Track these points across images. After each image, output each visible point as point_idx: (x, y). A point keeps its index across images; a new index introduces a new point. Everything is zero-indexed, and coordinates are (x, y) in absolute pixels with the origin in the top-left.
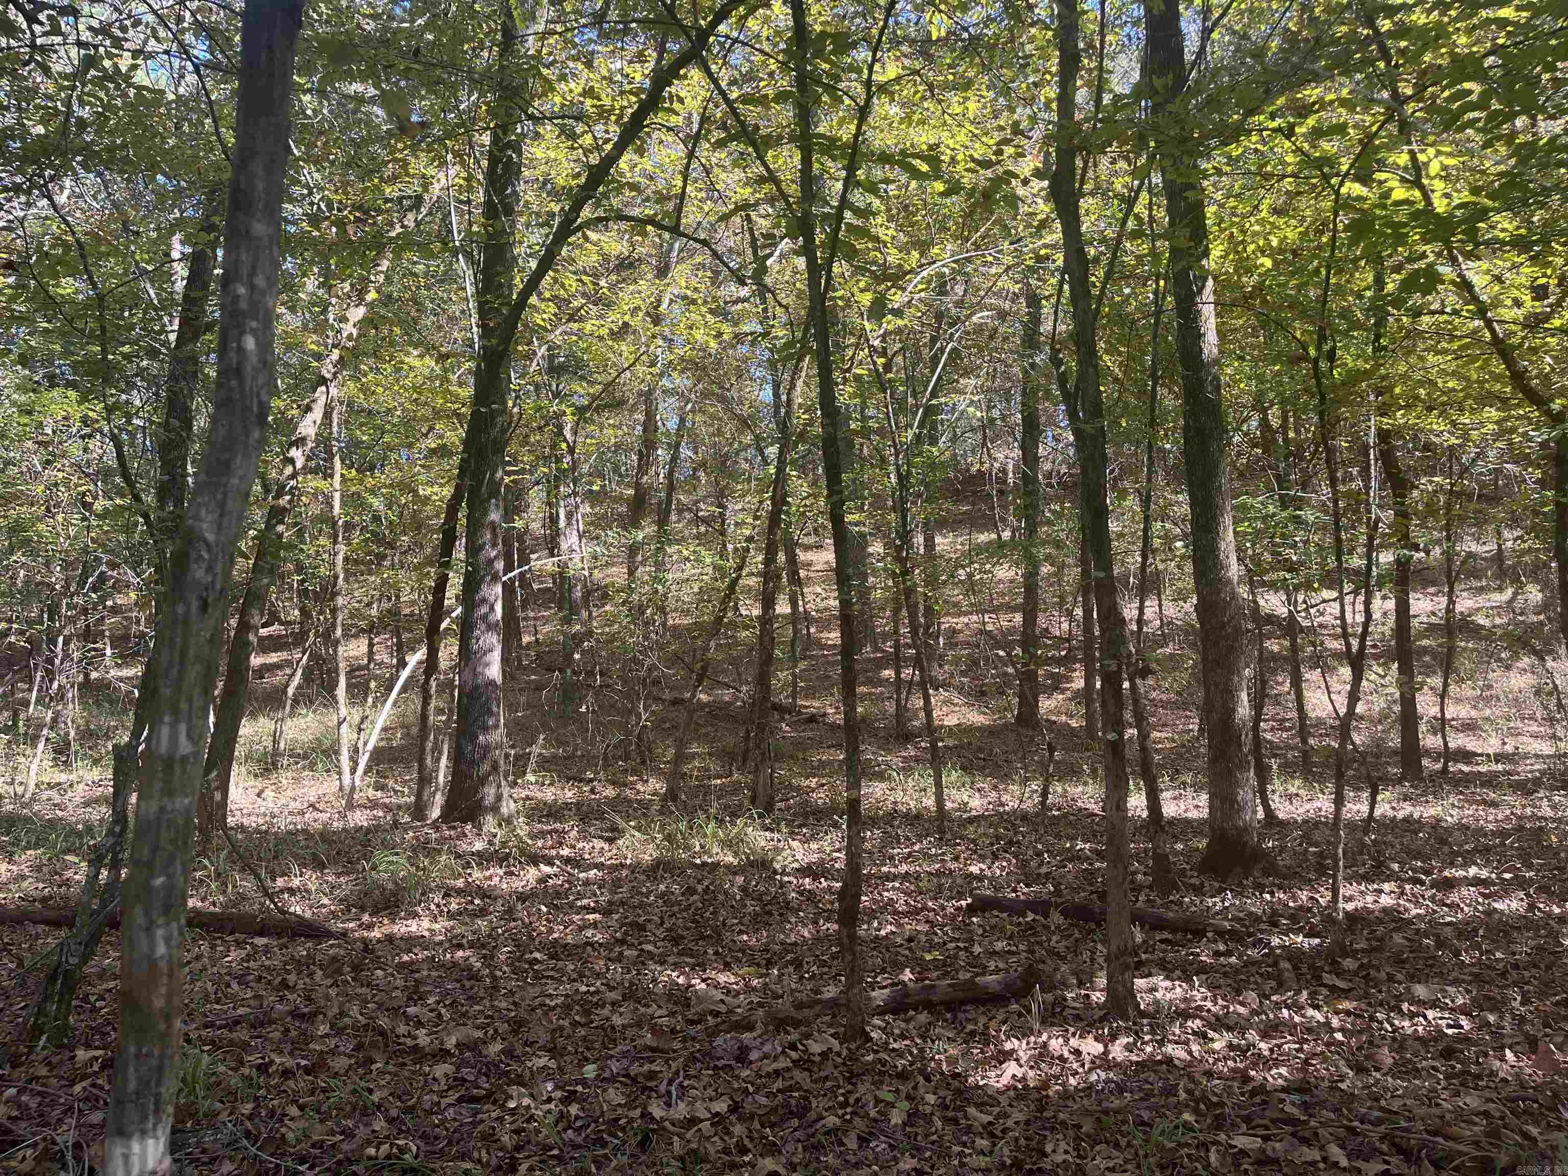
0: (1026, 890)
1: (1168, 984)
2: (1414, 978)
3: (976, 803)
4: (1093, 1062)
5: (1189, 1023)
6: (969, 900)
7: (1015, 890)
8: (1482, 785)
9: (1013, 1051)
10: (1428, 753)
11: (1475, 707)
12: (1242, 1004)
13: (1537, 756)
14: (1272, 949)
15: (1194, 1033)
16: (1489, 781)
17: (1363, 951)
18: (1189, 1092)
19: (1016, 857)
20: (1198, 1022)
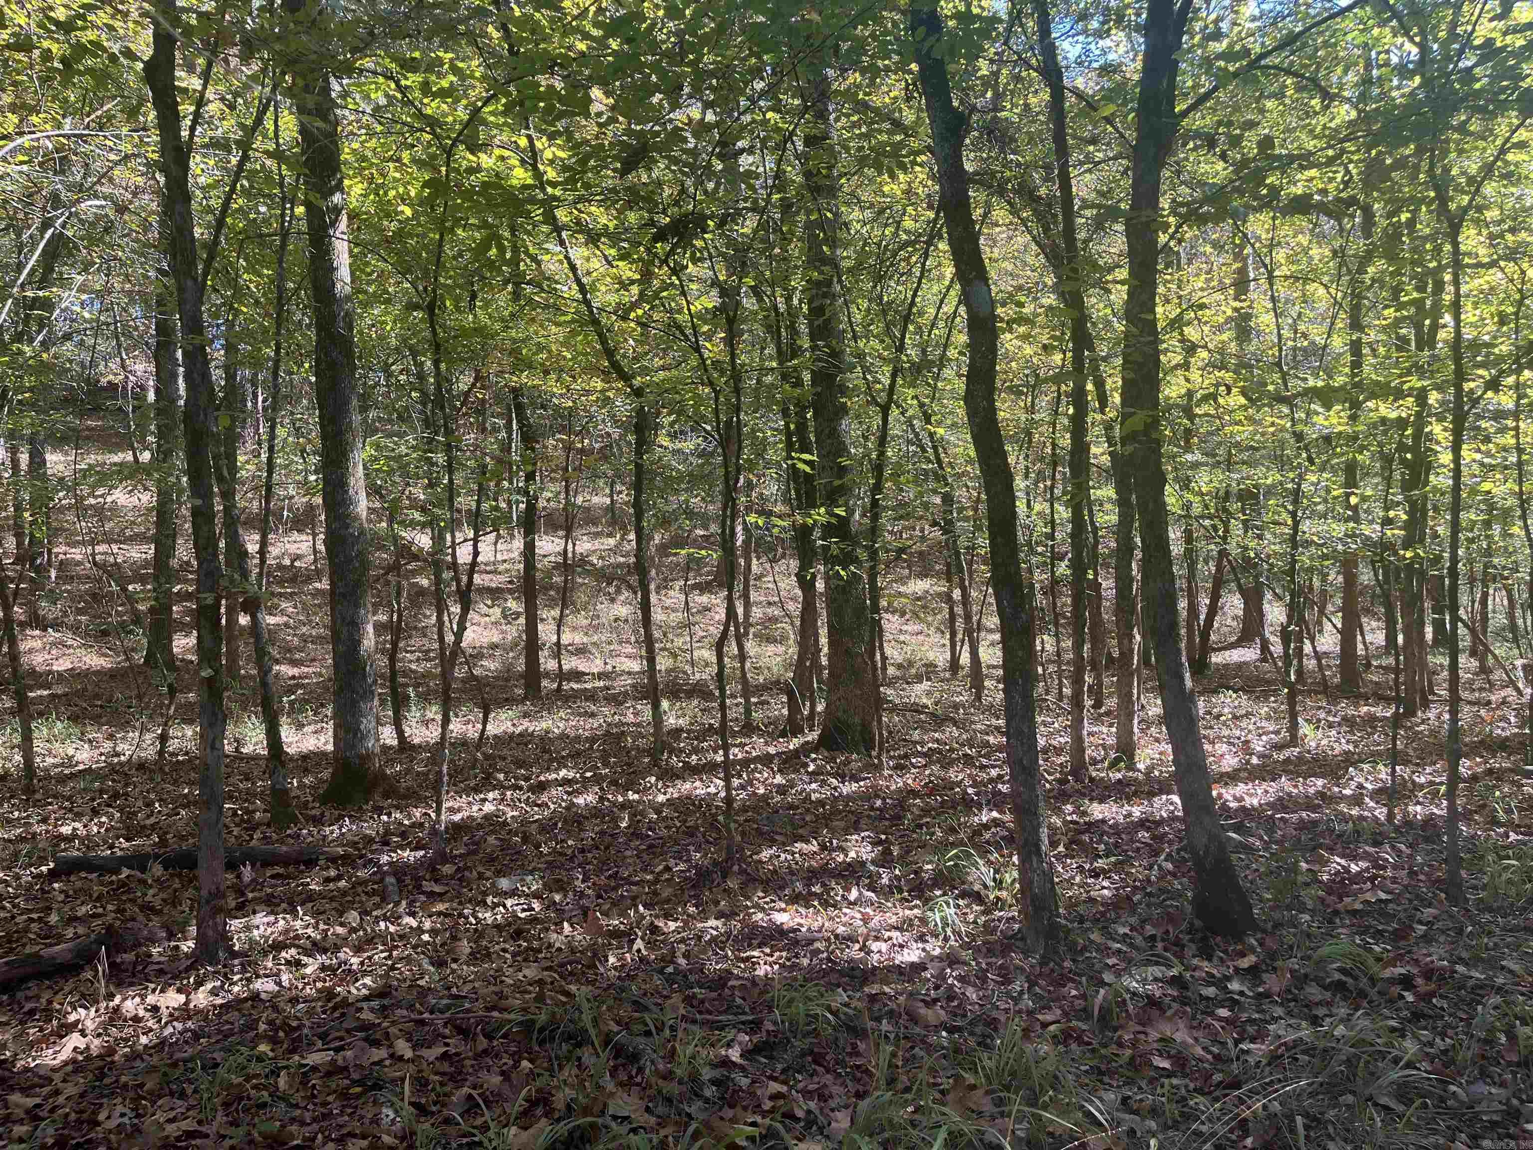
0: (125, 845)
1: (272, 918)
2: (499, 873)
3: (84, 756)
4: (171, 1015)
5: (283, 954)
6: (52, 865)
7: (111, 847)
8: (587, 700)
9: (77, 1022)
10: (547, 674)
11: (586, 634)
12: (342, 925)
13: (629, 673)
14: (380, 867)
15: (288, 963)
16: (591, 696)
17: (461, 856)
18: (270, 1023)
19: (121, 811)
20: (293, 951)
